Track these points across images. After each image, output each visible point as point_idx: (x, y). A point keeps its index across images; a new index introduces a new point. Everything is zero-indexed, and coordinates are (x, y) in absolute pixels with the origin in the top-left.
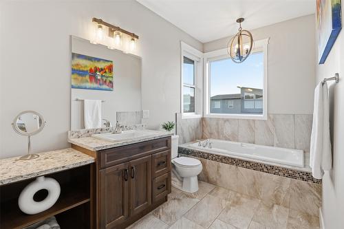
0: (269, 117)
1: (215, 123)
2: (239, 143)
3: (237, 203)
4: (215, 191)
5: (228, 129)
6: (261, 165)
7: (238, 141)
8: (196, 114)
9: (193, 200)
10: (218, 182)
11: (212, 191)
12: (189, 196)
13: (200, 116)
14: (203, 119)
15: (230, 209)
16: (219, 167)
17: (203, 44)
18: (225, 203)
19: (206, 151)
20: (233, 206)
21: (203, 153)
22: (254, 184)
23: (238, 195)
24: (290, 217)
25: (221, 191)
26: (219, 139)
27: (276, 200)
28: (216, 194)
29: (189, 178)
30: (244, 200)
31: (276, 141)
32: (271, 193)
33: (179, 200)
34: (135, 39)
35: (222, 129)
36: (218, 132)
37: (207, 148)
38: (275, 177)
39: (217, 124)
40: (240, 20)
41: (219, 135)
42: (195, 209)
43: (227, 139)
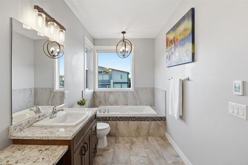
0: (135, 90)
1: (103, 95)
2: (120, 106)
3: (132, 143)
4: (117, 140)
5: (112, 98)
6: (141, 118)
7: (118, 105)
8: (89, 89)
9: (110, 151)
10: (117, 134)
11: (116, 141)
12: (105, 150)
13: (92, 91)
14: (94, 92)
15: (132, 148)
16: (117, 124)
17: (94, 39)
18: (128, 145)
19: (106, 116)
20: (133, 145)
21: (106, 117)
22: (138, 129)
23: (130, 138)
24: (157, 141)
25: (120, 139)
26: (106, 105)
27: (148, 134)
28: (119, 142)
29: (102, 137)
30: (134, 140)
31: (138, 103)
32: (146, 131)
33: (100, 155)
34: (64, 31)
35: (108, 99)
36: (105, 101)
37: (106, 113)
38: (148, 122)
39: (105, 95)
40: (124, 33)
41: (106, 102)
42: (115, 156)
43: (111, 105)
